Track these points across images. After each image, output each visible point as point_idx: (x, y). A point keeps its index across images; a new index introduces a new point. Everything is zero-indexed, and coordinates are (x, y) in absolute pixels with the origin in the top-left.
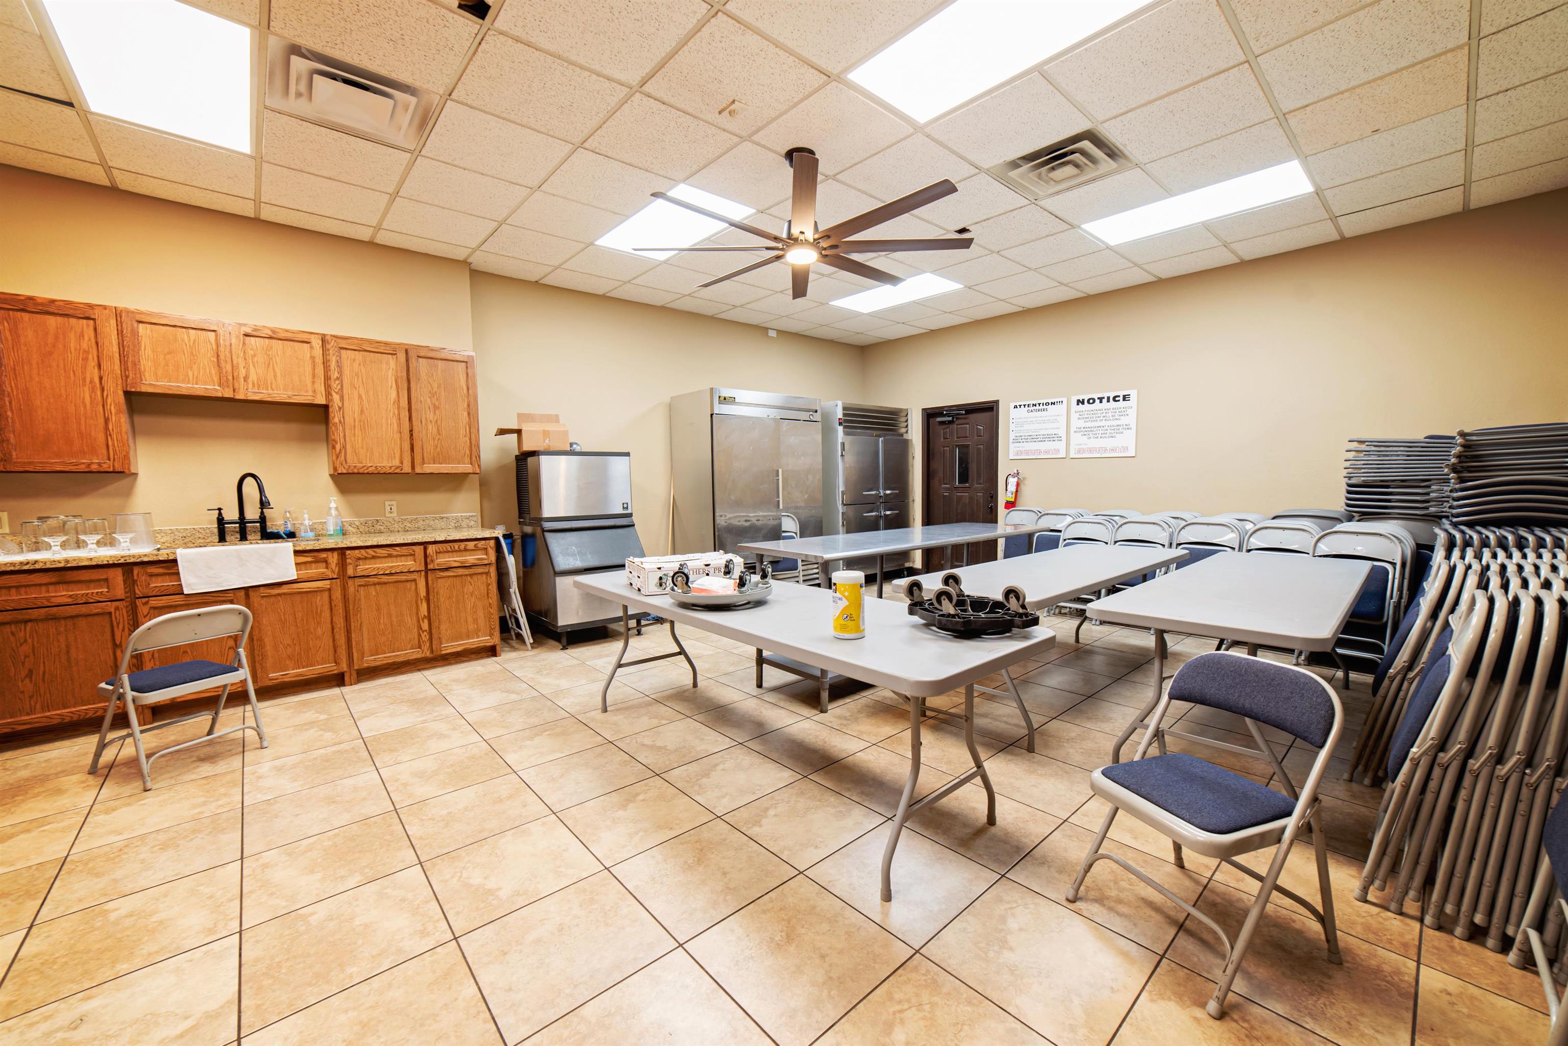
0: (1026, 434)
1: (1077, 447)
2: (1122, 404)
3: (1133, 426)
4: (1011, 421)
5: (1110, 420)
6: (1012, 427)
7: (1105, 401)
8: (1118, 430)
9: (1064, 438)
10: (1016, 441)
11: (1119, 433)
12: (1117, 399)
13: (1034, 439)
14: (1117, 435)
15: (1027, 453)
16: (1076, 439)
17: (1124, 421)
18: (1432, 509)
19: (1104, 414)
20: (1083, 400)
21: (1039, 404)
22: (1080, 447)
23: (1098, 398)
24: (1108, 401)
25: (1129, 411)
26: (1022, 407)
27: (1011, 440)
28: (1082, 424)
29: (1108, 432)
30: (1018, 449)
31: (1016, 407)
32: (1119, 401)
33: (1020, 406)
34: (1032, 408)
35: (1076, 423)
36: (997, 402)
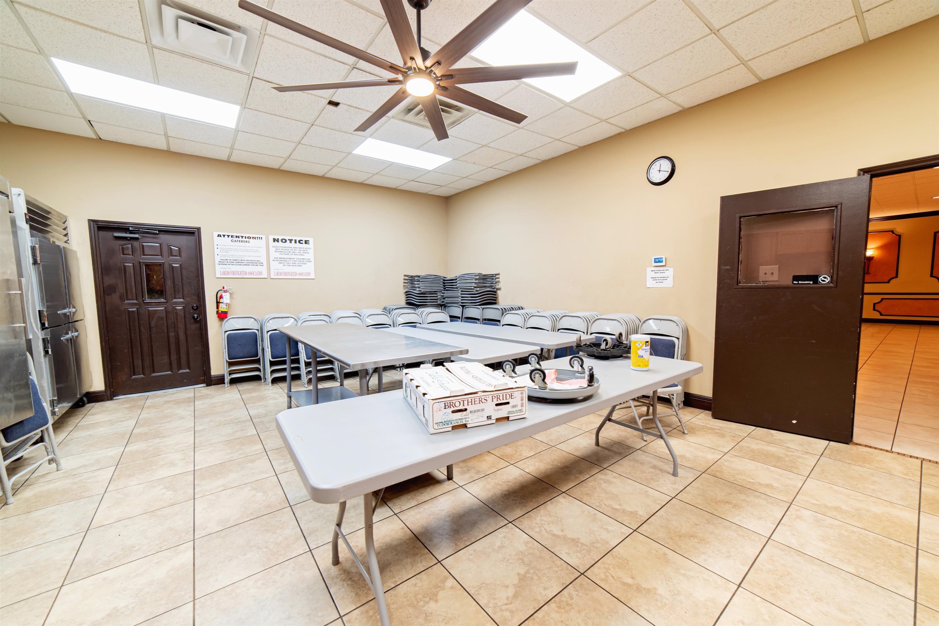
0: (232, 259)
1: (276, 271)
2: (304, 245)
3: (312, 260)
4: (216, 247)
5: (298, 255)
6: (217, 252)
7: (293, 242)
8: (303, 262)
9: (265, 264)
10: (222, 263)
11: (304, 264)
12: (301, 242)
13: (239, 263)
14: (303, 265)
15: (234, 273)
16: (275, 266)
17: (306, 256)
19: (293, 251)
20: (278, 239)
21: (242, 237)
22: (278, 271)
23: (289, 240)
24: (296, 242)
25: (309, 251)
26: (226, 237)
27: (217, 262)
28: (278, 255)
29: (297, 262)
30: (225, 270)
31: (219, 236)
32: (302, 243)
33: (224, 236)
34: (235, 239)
35: (273, 254)
36: (199, 229)
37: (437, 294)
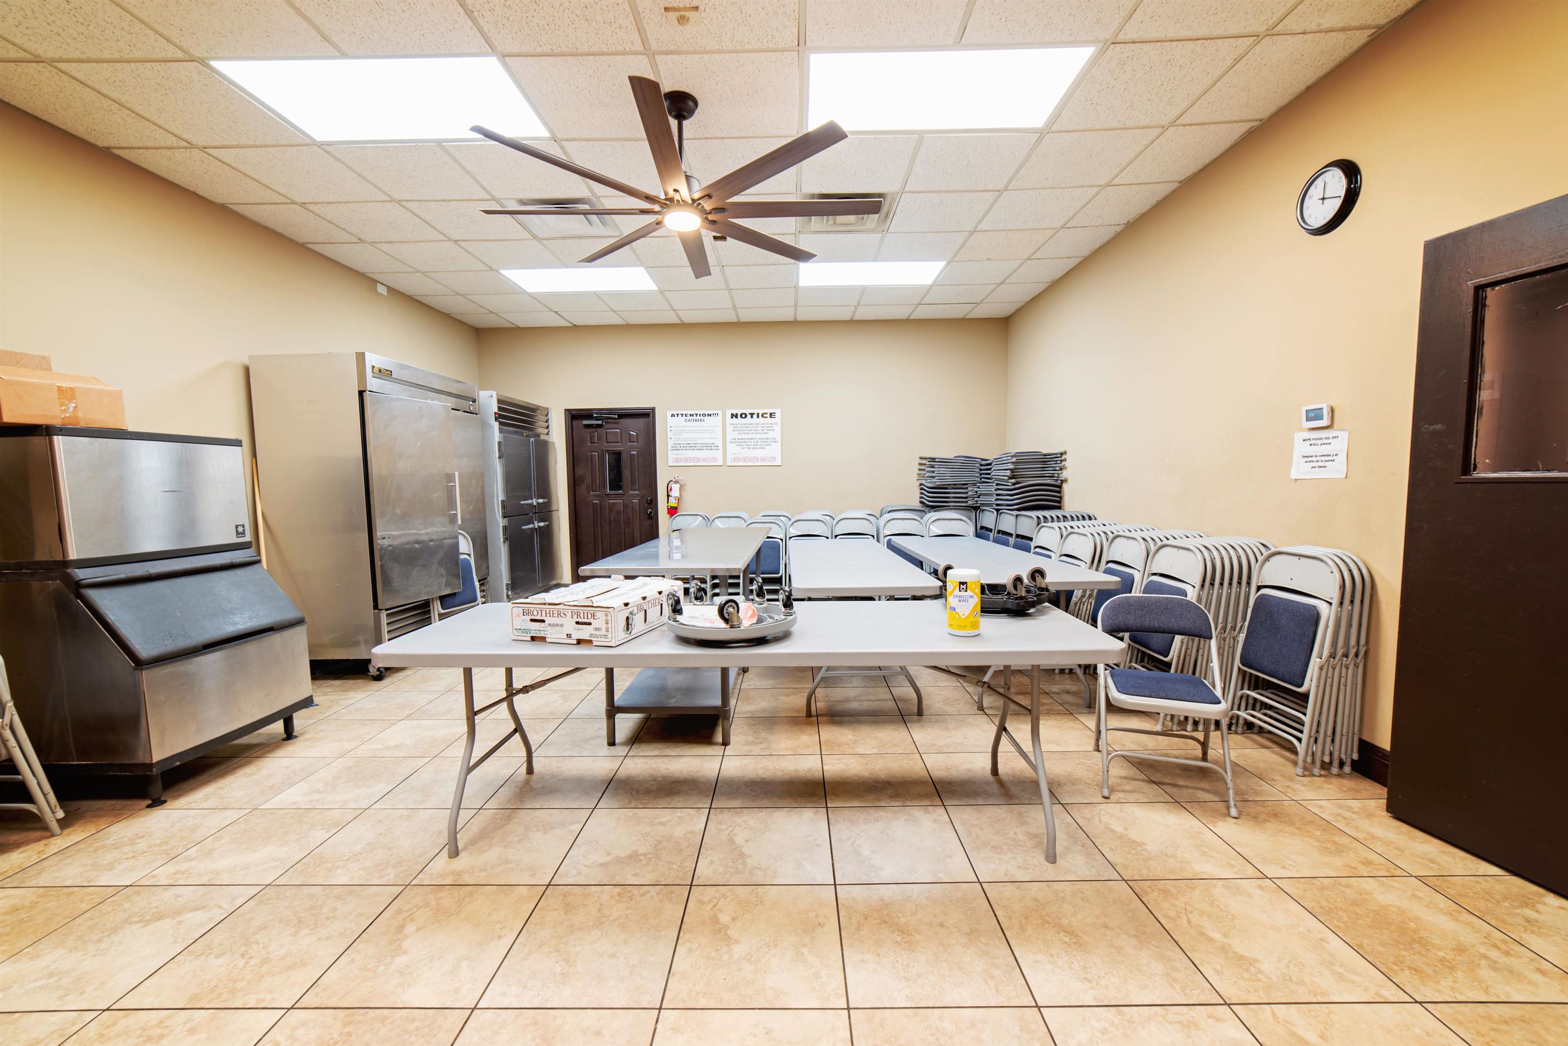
0: (684, 442)
1: (733, 456)
2: (769, 420)
3: (779, 439)
4: (669, 429)
5: (760, 433)
6: (670, 434)
7: (755, 416)
8: (767, 442)
9: (721, 448)
10: (675, 448)
11: (768, 445)
12: (765, 416)
13: (692, 447)
14: (766, 447)
15: (686, 460)
16: (732, 449)
17: (771, 435)
18: (970, 503)
19: (755, 428)
20: (737, 414)
21: (696, 415)
22: (735, 456)
23: (750, 414)
24: (758, 417)
25: (775, 427)
26: (680, 416)
27: (670, 447)
28: (736, 435)
29: (759, 444)
30: (677, 456)
31: (673, 415)
32: (767, 417)
33: (678, 415)
34: (689, 418)
35: (731, 434)
36: (653, 409)
37: (967, 488)
